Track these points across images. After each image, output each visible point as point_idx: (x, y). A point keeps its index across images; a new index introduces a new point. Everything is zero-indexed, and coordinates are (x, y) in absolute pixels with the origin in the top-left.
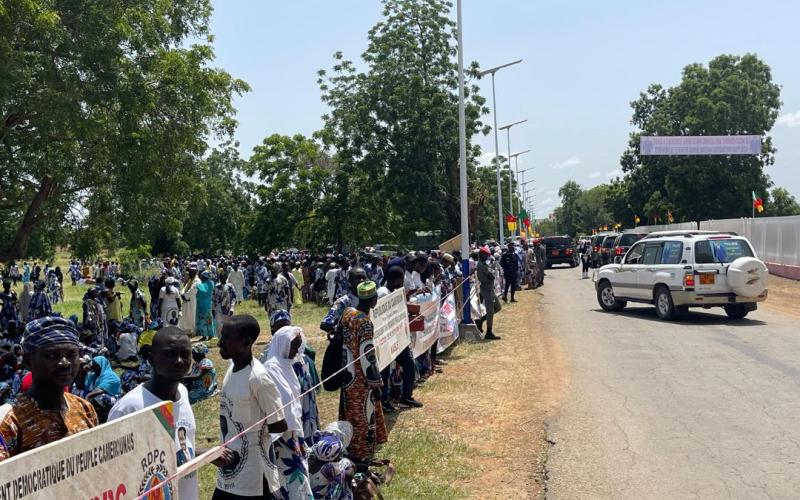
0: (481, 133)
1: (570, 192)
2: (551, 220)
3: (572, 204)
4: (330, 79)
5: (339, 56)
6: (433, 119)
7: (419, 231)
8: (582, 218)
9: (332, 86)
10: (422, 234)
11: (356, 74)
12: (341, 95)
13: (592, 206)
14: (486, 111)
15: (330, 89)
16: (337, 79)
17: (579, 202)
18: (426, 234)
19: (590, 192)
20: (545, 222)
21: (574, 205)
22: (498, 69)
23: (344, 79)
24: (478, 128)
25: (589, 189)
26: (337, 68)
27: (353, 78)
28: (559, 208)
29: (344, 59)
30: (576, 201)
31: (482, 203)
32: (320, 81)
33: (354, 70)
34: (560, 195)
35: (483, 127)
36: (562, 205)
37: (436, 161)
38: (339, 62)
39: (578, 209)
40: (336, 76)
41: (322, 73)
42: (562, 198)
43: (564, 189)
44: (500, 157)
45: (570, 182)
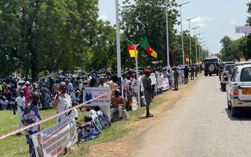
0: (177, 24)
1: (226, 41)
3: (226, 47)
4: (121, 7)
6: (159, 22)
7: (154, 61)
8: (231, 54)
9: (122, 9)
10: (155, 62)
11: (131, 5)
12: (125, 13)
14: (179, 16)
15: (121, 10)
16: (124, 7)
17: (230, 46)
18: (156, 63)
20: (217, 55)
21: (228, 47)
22: (182, 5)
23: (126, 7)
24: (176, 22)
25: (235, 40)
27: (130, 6)
28: (223, 49)
30: (229, 45)
31: (177, 51)
33: (130, 3)
34: (221, 42)
35: (178, 22)
37: (161, 35)
39: (230, 49)
40: (124, 6)
42: (222, 44)
43: (223, 40)
44: (187, 31)
45: (226, 36)
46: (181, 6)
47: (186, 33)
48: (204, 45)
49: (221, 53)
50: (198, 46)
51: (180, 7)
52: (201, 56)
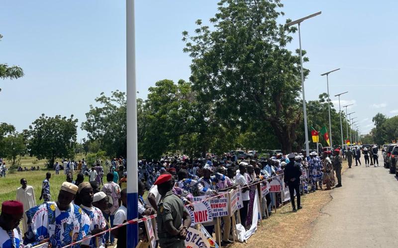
1: (379, 119)
2: (371, 135)
3: (380, 126)
4: (192, 38)
5: (199, 22)
8: (386, 134)
9: (193, 43)
13: (392, 127)
16: (196, 38)
17: (385, 125)
19: (391, 119)
20: (367, 136)
21: (382, 126)
26: (198, 31)
28: (374, 129)
29: (203, 25)
30: (383, 124)
32: (184, 39)
34: (373, 121)
36: (375, 127)
38: (199, 27)
39: (384, 128)
40: (196, 36)
41: (185, 33)
42: (374, 122)
43: (375, 118)
44: (325, 94)
45: (379, 114)
46: (301, 23)
47: (323, 97)
48: (353, 123)
49: (372, 134)
50: (345, 124)
51: (299, 25)
52: (349, 135)
